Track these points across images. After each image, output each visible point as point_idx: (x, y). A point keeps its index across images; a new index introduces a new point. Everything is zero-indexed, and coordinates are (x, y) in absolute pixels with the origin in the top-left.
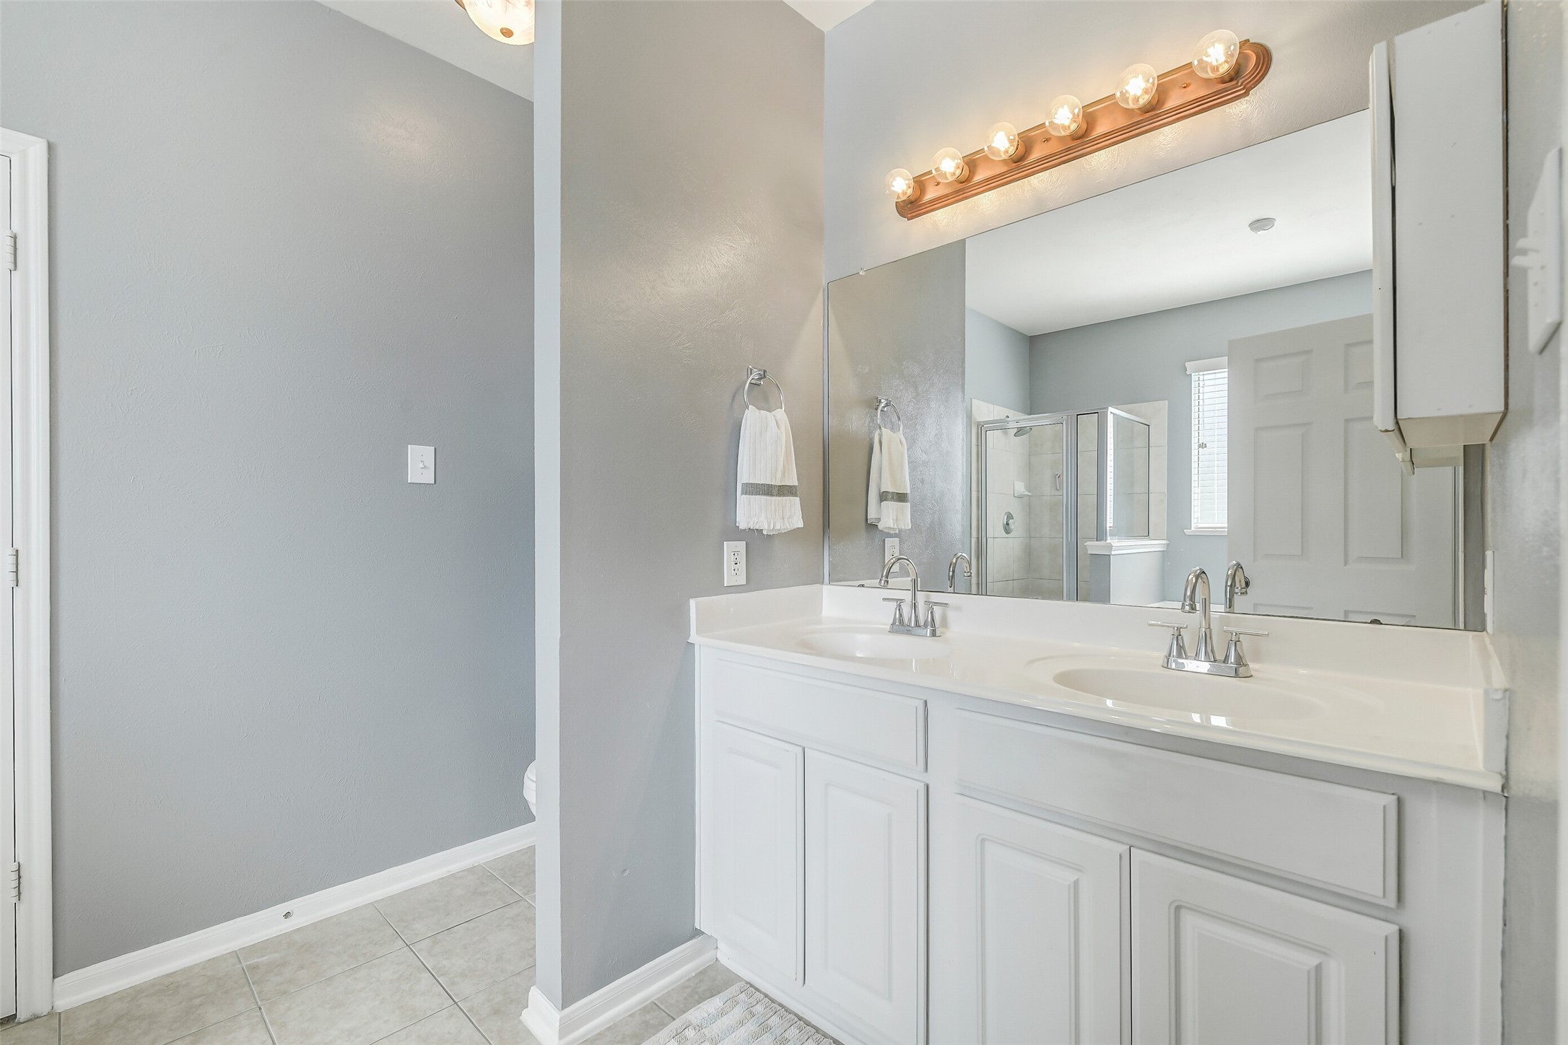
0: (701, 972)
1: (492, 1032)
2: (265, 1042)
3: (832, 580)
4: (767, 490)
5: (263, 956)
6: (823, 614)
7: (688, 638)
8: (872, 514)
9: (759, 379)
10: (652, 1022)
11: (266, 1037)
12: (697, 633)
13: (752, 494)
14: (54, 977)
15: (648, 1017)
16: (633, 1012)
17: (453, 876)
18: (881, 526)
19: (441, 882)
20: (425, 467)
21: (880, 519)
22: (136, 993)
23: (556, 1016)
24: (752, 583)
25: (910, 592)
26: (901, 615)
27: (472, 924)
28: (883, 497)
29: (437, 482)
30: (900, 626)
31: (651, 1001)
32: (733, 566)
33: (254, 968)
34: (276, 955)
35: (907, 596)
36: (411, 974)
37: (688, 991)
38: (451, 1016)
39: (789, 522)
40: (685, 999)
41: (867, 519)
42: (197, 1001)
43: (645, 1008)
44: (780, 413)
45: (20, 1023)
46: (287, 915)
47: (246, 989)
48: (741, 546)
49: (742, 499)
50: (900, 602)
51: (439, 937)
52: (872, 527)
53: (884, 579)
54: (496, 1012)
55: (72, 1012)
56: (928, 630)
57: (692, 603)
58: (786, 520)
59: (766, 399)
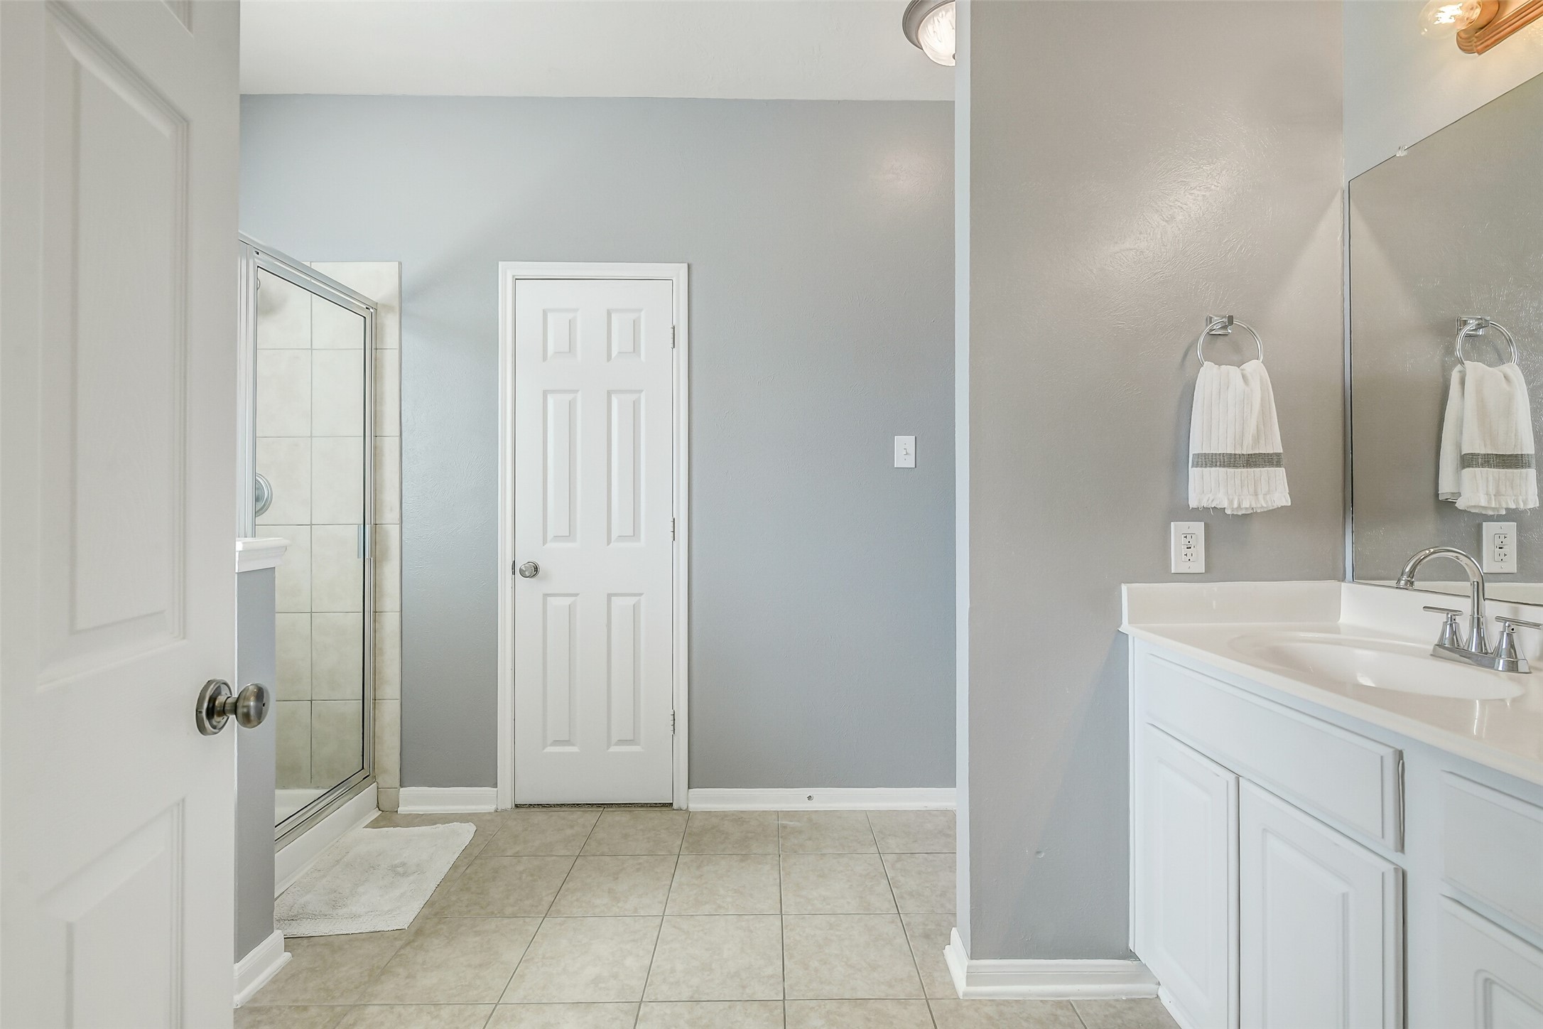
0: (1134, 1000)
1: (918, 950)
2: (776, 879)
3: (1356, 577)
4: (1231, 461)
5: (791, 821)
6: (1340, 621)
7: (1119, 626)
8: (1446, 487)
9: (1225, 327)
10: (1062, 1019)
11: (777, 876)
12: (1129, 623)
13: (1206, 467)
14: (689, 788)
15: (1059, 1012)
16: (1046, 999)
17: (929, 812)
18: (1461, 504)
19: (918, 813)
20: (907, 454)
21: (1459, 494)
22: (724, 815)
23: (966, 962)
24: (1212, 572)
25: (1469, 601)
26: (1454, 633)
27: (930, 857)
28: (1467, 461)
29: (917, 466)
30: (1451, 648)
31: (1068, 999)
32: (1185, 551)
33: (785, 827)
34: (797, 824)
35: (1465, 606)
36: (875, 876)
37: (1112, 1010)
38: (893, 922)
39: (1264, 499)
40: (1106, 1016)
41: (1437, 495)
42: (750, 835)
43: (1060, 1002)
44: (1255, 367)
45: (674, 810)
46: (810, 798)
47: (776, 839)
48: (1198, 528)
49: (1194, 473)
50: (1452, 614)
51: (903, 856)
52: (1446, 507)
53: (1405, 577)
54: (927, 936)
55: (696, 813)
56: (1501, 661)
57: (1124, 588)
58: (1261, 497)
59: (1237, 348)
